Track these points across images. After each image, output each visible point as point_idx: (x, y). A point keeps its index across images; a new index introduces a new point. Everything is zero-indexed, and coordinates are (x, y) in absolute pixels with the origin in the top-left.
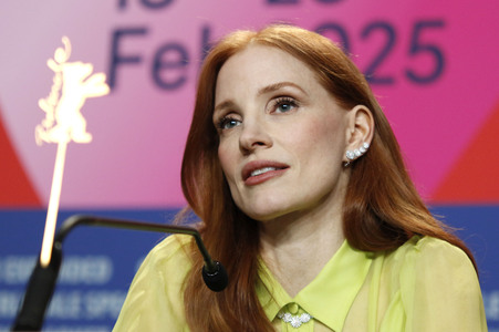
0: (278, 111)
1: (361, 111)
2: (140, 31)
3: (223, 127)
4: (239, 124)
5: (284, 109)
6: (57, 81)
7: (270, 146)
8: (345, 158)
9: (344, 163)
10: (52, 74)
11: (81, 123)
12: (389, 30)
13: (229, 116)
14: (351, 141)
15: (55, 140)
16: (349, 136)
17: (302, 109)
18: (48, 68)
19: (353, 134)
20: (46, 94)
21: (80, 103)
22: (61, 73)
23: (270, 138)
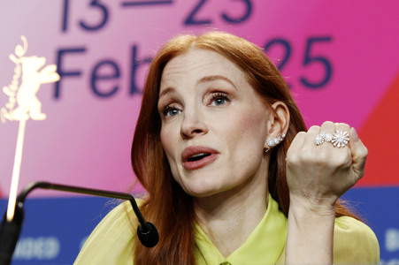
0: (214, 104)
1: (280, 106)
2: (80, 50)
3: (165, 114)
4: (180, 112)
5: (219, 103)
6: (17, 71)
7: (206, 132)
8: (266, 146)
9: (265, 149)
10: (14, 65)
11: (37, 105)
12: (287, 45)
13: (172, 105)
14: (271, 131)
15: (17, 119)
16: (269, 127)
17: (233, 103)
18: (10, 61)
19: (272, 126)
20: (8, 83)
21: (36, 88)
22: (21, 64)
23: (206, 127)
